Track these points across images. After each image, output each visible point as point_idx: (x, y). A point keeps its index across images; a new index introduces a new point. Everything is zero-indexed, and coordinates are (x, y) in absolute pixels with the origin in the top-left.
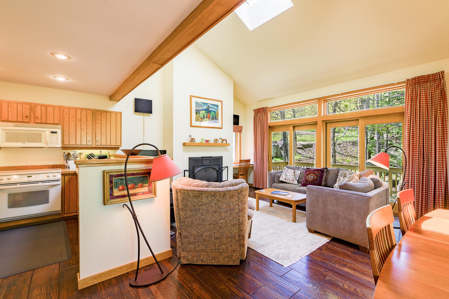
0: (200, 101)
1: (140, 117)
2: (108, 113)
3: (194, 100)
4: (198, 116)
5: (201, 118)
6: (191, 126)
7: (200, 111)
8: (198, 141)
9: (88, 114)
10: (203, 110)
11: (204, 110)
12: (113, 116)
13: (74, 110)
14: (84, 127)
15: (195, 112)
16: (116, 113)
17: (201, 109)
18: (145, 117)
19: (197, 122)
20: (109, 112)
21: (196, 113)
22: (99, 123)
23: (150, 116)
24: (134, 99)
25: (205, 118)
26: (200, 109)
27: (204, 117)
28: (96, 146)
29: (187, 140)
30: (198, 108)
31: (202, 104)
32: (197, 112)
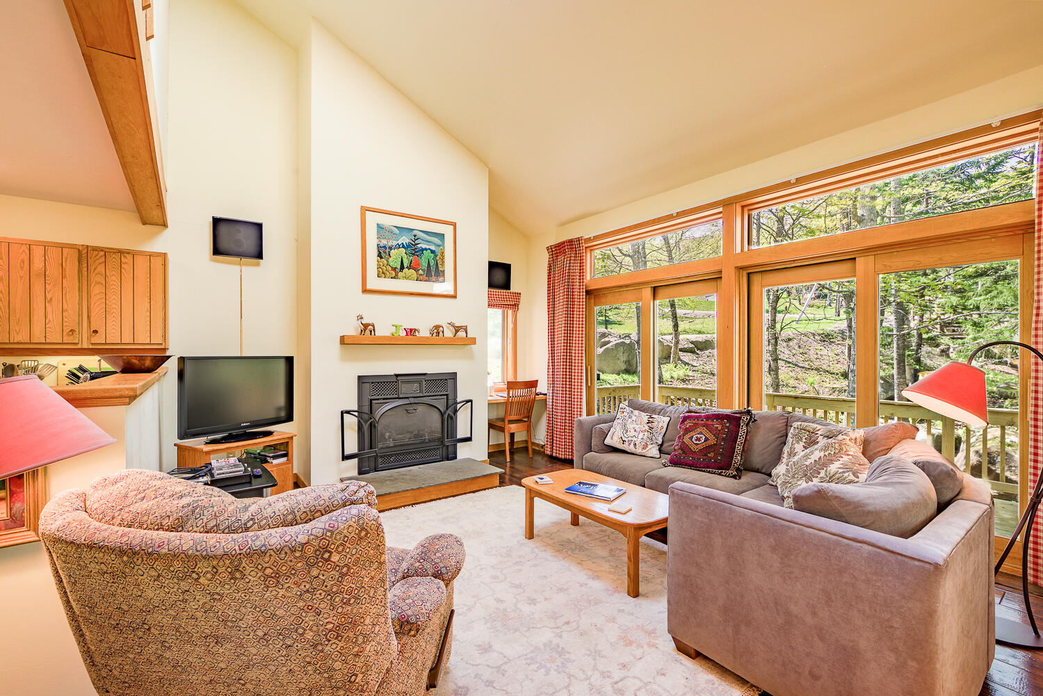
0: (389, 221)
1: (228, 269)
2: (126, 257)
3: (373, 220)
4: (386, 262)
5: (394, 269)
6: (365, 291)
7: (391, 248)
8: (382, 331)
9: (66, 258)
10: (398, 246)
11: (403, 247)
12: (141, 263)
13: (25, 248)
14: (55, 294)
15: (376, 253)
16: (151, 255)
17: (395, 243)
18: (244, 268)
19: (382, 280)
20: (128, 253)
21: (380, 256)
22: (97, 283)
23: (258, 265)
24: (211, 220)
25: (406, 270)
26: (390, 244)
27: (402, 268)
28: (91, 347)
29: (352, 329)
30: (384, 242)
31: (396, 231)
32: (382, 252)
